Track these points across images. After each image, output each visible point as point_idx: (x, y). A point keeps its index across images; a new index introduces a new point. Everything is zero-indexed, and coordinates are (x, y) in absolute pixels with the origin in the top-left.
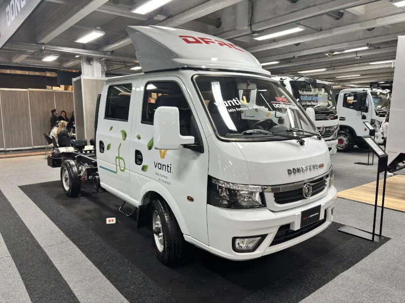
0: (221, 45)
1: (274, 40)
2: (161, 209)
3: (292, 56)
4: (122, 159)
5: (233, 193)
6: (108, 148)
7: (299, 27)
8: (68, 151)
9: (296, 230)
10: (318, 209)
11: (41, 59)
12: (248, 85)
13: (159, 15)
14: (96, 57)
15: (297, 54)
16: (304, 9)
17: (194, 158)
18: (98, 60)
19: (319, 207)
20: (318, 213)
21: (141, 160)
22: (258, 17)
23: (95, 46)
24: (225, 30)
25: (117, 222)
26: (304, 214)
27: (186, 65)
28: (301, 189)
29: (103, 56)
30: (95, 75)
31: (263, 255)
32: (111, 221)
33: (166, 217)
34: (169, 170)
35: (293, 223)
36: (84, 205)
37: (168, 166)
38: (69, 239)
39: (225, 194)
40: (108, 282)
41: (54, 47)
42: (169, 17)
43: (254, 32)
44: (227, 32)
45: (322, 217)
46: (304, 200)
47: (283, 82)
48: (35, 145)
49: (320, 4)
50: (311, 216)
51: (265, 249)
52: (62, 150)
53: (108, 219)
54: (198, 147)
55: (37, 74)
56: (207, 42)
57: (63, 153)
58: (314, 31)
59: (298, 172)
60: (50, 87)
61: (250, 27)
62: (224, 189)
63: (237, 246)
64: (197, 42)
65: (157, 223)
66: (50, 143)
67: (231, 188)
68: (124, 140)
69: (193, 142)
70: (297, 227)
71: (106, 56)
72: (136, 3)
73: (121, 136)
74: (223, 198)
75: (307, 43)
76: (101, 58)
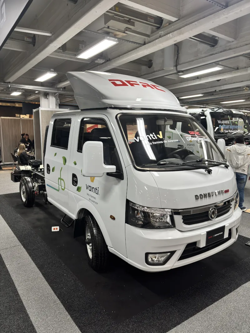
0: (144, 86)
1: (198, 78)
2: (91, 224)
3: (214, 90)
4: (63, 180)
5: (146, 215)
6: (53, 170)
7: (218, 67)
8: (26, 170)
9: (201, 247)
10: (222, 229)
11: (10, 94)
12: (165, 121)
13: (99, 59)
14: (51, 92)
15: (218, 89)
16: (221, 52)
17: (116, 184)
18: (53, 94)
19: (223, 227)
20: (222, 233)
21: (76, 182)
22: (183, 59)
23: (51, 84)
24: (155, 70)
25: (60, 230)
26: (209, 234)
27: (113, 105)
28: (208, 212)
29: (57, 91)
30: (51, 107)
31: (173, 268)
32: (55, 229)
33: (94, 231)
34: (97, 193)
35: (199, 241)
36: (37, 214)
37: (96, 189)
38: (20, 244)
39: (140, 215)
40: (46, 283)
41: (18, 85)
42: (108, 61)
43: (179, 72)
44: (156, 71)
45: (226, 236)
46: (209, 221)
47: (204, 113)
48: (5, 162)
49: (235, 48)
50: (215, 235)
51: (174, 263)
52: (22, 168)
53: (53, 228)
54: (119, 175)
55: (9, 104)
56: (132, 85)
57: (23, 171)
58: (232, 69)
59: (205, 197)
60: (18, 115)
61: (175, 67)
62: (139, 211)
63: (150, 260)
64: (124, 84)
65: (88, 234)
66: (15, 161)
67: (145, 211)
68: (65, 164)
69: (115, 171)
70: (203, 244)
71: (59, 92)
72: (81, 49)
73: (62, 161)
74: (138, 219)
75: (226, 79)
76: (55, 93)
